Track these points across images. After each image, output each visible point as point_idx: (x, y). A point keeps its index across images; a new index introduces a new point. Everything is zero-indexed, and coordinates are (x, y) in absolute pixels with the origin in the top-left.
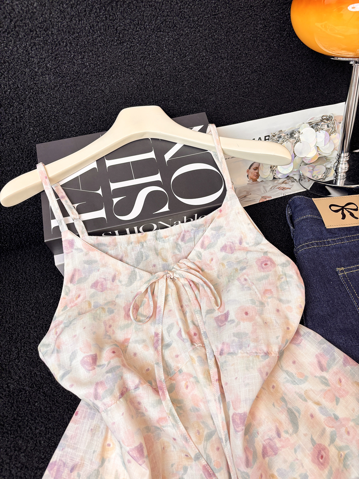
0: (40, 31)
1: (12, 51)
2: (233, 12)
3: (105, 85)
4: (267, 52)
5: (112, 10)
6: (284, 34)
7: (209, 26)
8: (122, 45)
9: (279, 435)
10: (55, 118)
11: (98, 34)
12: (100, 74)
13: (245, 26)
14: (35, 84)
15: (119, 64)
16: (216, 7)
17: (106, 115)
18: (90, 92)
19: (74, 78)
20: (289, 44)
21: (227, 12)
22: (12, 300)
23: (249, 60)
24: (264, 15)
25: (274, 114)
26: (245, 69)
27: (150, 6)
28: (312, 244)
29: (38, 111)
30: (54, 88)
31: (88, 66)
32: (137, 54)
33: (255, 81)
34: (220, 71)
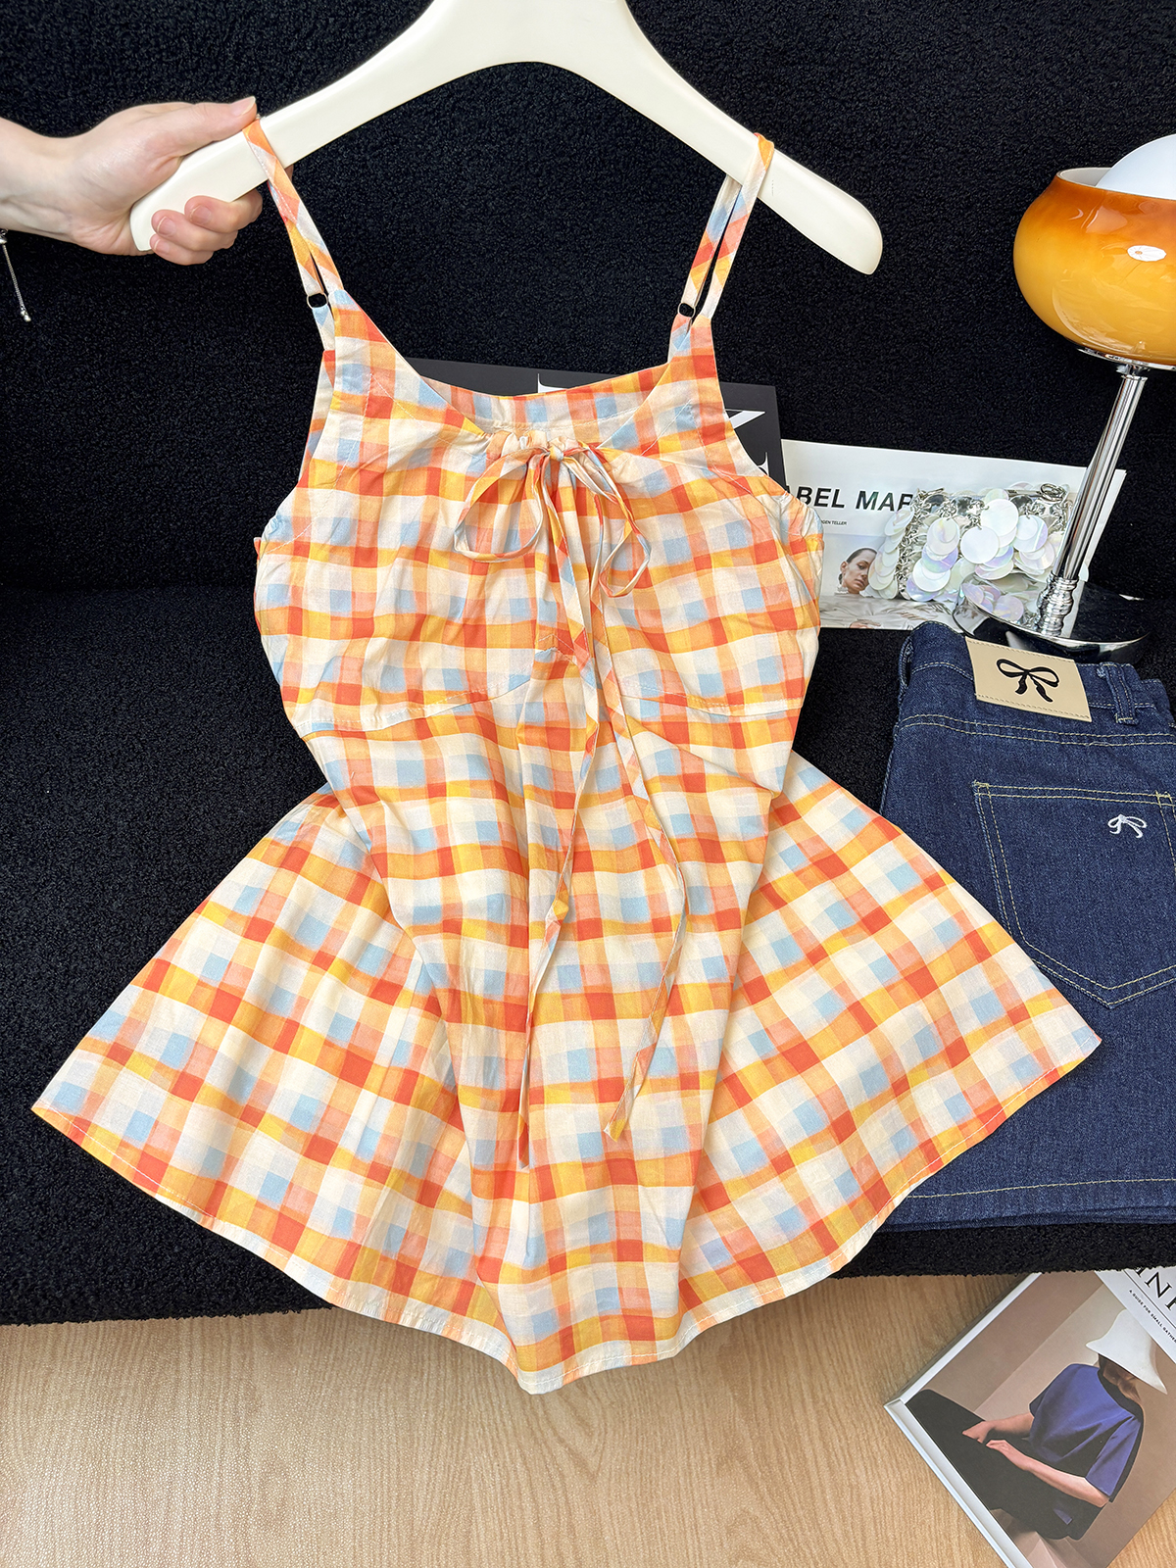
0: (498, 133)
2: (899, 202)
3: (588, 276)
4: (951, 305)
6: (997, 276)
8: (650, 206)
10: (462, 316)
11: (609, 170)
12: (587, 250)
14: (451, 234)
15: (631, 241)
16: (865, 181)
17: (569, 343)
18: (553, 282)
19: (532, 246)
20: (1002, 303)
21: (885, 198)
23: (908, 311)
25: (935, 448)
26: (895, 328)
30: (484, 254)
31: (568, 230)
33: (910, 360)
34: (838, 317)
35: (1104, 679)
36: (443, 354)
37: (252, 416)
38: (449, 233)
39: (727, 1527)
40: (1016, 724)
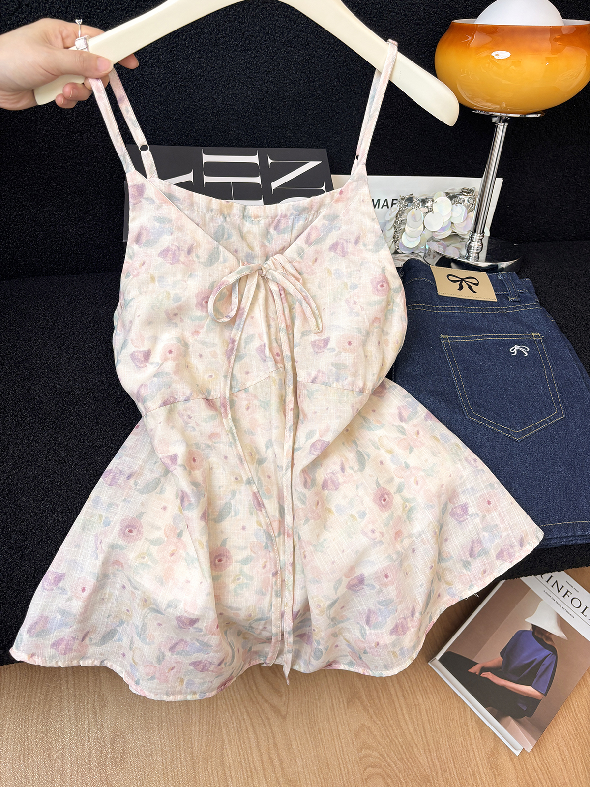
3: (218, 94)
5: (243, 11)
7: (345, 53)
8: (246, 53)
9: (343, 469)
10: (153, 120)
12: (215, 79)
14: (142, 75)
15: (238, 72)
17: (212, 130)
18: (200, 98)
19: (187, 78)
25: (406, 174)
27: (285, 17)
30: (161, 84)
31: (204, 69)
32: (261, 66)
33: (389, 128)
34: (350, 108)
35: (501, 280)
37: (47, 182)
38: (141, 74)
39: (355, 734)
40: (460, 305)
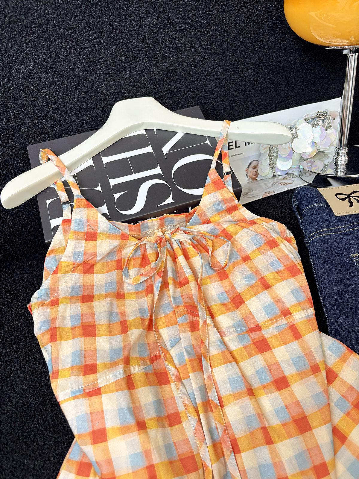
0: (35, 28)
1: (6, 48)
2: (227, 9)
3: (101, 83)
4: (261, 48)
5: (108, 5)
6: (276, 30)
7: (204, 23)
8: (118, 42)
10: (50, 118)
11: (94, 30)
12: (96, 71)
13: (239, 23)
14: (30, 82)
15: (115, 60)
16: (210, 3)
17: (103, 115)
18: (86, 90)
20: (282, 41)
21: (221, 8)
22: (11, 309)
23: (244, 56)
24: (256, 11)
26: (240, 65)
27: (146, 2)
28: (324, 232)
29: (34, 111)
30: (50, 87)
31: (85, 64)
33: (250, 77)
34: (216, 68)
36: (48, 138)
